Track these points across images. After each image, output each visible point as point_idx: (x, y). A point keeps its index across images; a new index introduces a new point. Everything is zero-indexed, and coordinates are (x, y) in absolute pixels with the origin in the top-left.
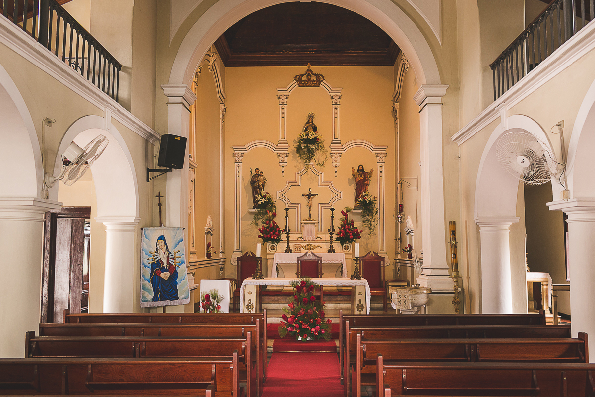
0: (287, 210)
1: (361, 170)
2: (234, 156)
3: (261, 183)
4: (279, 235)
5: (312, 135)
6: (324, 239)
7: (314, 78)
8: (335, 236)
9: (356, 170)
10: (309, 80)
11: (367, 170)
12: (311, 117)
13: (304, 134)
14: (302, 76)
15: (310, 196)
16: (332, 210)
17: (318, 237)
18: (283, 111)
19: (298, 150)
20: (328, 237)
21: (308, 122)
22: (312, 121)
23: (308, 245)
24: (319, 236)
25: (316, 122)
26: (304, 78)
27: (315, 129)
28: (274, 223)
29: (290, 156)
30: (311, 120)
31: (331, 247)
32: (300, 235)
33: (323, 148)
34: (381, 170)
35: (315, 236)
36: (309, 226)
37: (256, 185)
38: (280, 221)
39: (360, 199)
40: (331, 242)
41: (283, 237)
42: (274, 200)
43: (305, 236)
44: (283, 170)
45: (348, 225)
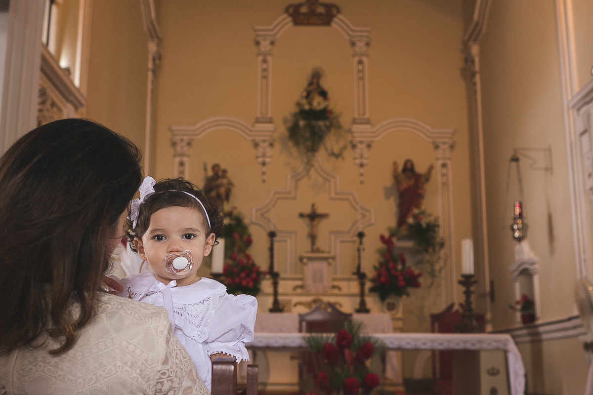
0: (272, 235)
1: (409, 169)
2: (174, 144)
3: (222, 190)
4: (257, 281)
5: (318, 103)
6: (345, 291)
7: (321, 10)
8: (368, 285)
9: (400, 168)
10: (312, 13)
11: (420, 169)
12: (316, 76)
13: (304, 102)
14: (300, 5)
15: (313, 217)
16: (361, 235)
17: (334, 287)
18: (265, 66)
19: (294, 132)
20: (354, 287)
21: (311, 84)
22: (318, 83)
23: (315, 301)
24: (336, 283)
25: (325, 84)
26: (304, 10)
27: (324, 94)
28: (248, 257)
29: (278, 146)
30: (315, 81)
31: (363, 303)
32: (299, 283)
33: (339, 127)
34: (444, 171)
35: (327, 283)
36: (316, 265)
37: (213, 194)
38: (259, 255)
39: (411, 220)
40: (362, 294)
41: (266, 285)
42: (246, 221)
43: (309, 282)
44: (264, 169)
45: (395, 261)
